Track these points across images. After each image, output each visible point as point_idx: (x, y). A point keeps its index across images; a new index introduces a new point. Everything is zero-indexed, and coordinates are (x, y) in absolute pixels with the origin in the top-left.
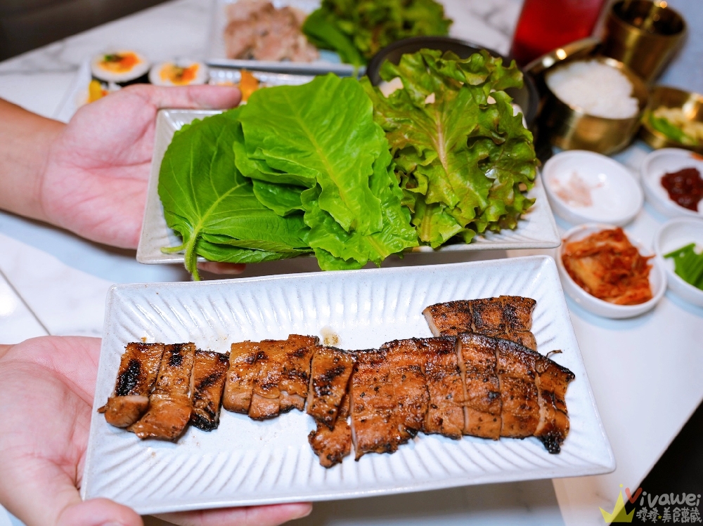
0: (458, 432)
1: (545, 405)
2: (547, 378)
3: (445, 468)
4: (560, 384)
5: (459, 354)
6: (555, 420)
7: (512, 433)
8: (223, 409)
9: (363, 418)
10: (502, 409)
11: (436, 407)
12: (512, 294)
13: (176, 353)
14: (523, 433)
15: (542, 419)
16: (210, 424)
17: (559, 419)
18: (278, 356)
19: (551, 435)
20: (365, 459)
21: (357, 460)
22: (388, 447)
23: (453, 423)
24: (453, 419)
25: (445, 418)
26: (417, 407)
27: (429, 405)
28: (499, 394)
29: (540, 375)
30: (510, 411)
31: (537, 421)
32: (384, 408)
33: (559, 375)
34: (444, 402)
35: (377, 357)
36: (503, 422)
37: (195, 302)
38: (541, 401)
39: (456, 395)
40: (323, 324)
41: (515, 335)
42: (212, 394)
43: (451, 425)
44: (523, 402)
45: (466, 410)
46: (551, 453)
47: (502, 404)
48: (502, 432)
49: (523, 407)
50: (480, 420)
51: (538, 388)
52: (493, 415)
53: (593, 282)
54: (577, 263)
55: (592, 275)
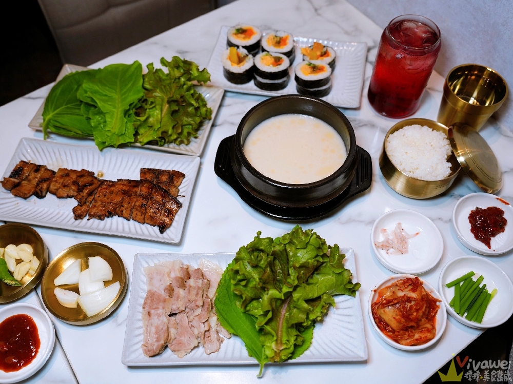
3: (130, 229)
5: (139, 188)
7: (148, 222)
8: (48, 193)
10: (146, 212)
13: (38, 168)
14: (152, 223)
16: (40, 196)
18: (74, 176)
20: (92, 220)
21: (88, 220)
22: (101, 218)
25: (124, 211)
27: (121, 205)
30: (148, 213)
34: (127, 205)
35: (112, 184)
37: (53, 150)
39: (131, 203)
40: (100, 169)
42: (45, 186)
46: (161, 233)
47: (146, 209)
50: (136, 214)
52: (142, 213)
53: (394, 324)
54: (382, 311)
55: (393, 319)
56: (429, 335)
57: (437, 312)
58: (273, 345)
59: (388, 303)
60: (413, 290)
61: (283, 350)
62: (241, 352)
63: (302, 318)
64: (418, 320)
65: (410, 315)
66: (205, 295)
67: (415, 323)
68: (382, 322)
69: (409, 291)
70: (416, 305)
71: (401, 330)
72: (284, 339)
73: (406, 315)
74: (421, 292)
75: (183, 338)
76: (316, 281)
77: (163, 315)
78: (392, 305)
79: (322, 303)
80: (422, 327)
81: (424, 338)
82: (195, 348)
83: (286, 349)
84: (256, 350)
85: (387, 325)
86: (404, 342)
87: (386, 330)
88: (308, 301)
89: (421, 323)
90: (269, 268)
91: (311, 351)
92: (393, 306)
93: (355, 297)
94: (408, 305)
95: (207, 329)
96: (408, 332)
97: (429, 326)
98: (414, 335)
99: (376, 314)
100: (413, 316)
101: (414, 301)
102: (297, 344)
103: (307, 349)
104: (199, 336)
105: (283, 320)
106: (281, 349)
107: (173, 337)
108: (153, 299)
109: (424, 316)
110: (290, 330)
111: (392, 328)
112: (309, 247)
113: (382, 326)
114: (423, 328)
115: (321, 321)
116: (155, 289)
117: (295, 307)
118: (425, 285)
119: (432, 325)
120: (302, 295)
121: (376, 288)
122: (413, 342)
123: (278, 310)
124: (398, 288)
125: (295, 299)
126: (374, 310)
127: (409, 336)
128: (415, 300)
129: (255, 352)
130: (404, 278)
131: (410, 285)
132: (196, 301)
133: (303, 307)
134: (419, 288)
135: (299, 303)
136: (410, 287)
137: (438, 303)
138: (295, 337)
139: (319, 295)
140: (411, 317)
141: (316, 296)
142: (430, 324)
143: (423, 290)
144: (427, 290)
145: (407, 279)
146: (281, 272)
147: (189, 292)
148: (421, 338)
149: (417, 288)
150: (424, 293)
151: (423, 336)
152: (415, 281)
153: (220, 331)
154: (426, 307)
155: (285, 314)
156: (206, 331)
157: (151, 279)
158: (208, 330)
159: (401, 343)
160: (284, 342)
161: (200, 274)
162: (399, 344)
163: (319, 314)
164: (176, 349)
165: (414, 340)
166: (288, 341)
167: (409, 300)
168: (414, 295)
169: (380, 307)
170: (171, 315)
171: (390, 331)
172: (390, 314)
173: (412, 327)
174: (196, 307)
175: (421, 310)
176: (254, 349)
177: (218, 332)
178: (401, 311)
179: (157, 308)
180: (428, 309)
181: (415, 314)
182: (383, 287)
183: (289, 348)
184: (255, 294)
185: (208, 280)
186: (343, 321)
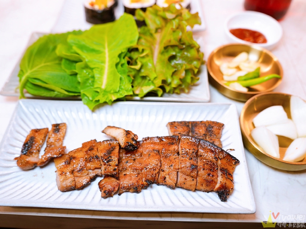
0: (173, 184)
1: (221, 175)
2: (224, 161)
4: (231, 166)
6: (225, 183)
7: (202, 188)
9: (125, 173)
10: (197, 175)
11: (163, 171)
12: (213, 120)
14: (208, 189)
15: (219, 182)
17: (228, 183)
19: (223, 191)
23: (171, 180)
24: (171, 177)
25: (167, 177)
26: (153, 170)
27: (160, 170)
28: (196, 167)
29: (221, 159)
30: (202, 176)
31: (216, 183)
32: (136, 169)
33: (231, 161)
34: (168, 168)
36: (198, 182)
38: (220, 173)
39: (175, 165)
41: (211, 139)
43: (170, 181)
44: (209, 172)
45: (179, 173)
46: (222, 201)
47: (198, 172)
48: (197, 187)
49: (209, 175)
50: (185, 179)
51: (218, 166)
52: (192, 177)
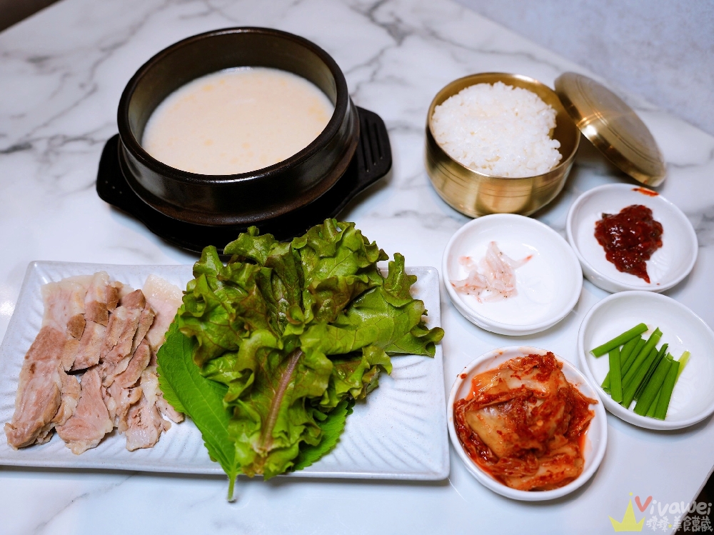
53: (498, 445)
54: (475, 417)
55: (497, 435)
56: (568, 470)
57: (587, 424)
58: (254, 441)
59: (490, 401)
60: (541, 378)
61: (274, 451)
62: (197, 452)
63: (318, 389)
64: (546, 438)
65: (530, 426)
66: (140, 338)
67: (539, 442)
68: (475, 439)
69: (533, 378)
70: (544, 406)
71: (510, 456)
72: (278, 429)
73: (523, 428)
74: (557, 382)
75: (86, 416)
76: (355, 323)
77: (54, 369)
78: (496, 406)
79: (365, 363)
80: (555, 452)
81: (557, 474)
82: (107, 435)
83: (280, 449)
84: (222, 447)
85: (484, 446)
86: (516, 482)
87: (481, 456)
88: (333, 357)
89: (552, 444)
90: (255, 287)
91: (335, 457)
92: (498, 409)
93: (432, 357)
94: (530, 407)
95: (133, 400)
96: (526, 461)
97: (569, 450)
98: (537, 469)
99: (462, 423)
100: (536, 428)
101: (540, 399)
102: (307, 442)
103: (329, 452)
104: (118, 414)
105: (283, 395)
106: (269, 449)
107: (67, 412)
108: (46, 342)
109: (560, 430)
110: (292, 412)
111: (493, 454)
112: (341, 252)
113: (473, 447)
114: (556, 455)
115: (363, 401)
116: (54, 325)
117: (306, 367)
118: (567, 370)
119: (577, 450)
120: (320, 342)
121: (466, 371)
122: (535, 484)
123: (273, 375)
124: (511, 373)
125: (304, 348)
126: (458, 414)
127: (526, 470)
128: (544, 397)
129: (220, 450)
130: (524, 354)
131: (535, 367)
132: (118, 345)
133: (321, 367)
134: (553, 374)
135: (313, 357)
136: (536, 372)
137: (591, 407)
138: (304, 427)
139: (356, 347)
140: (531, 430)
141: (350, 348)
142: (572, 447)
143: (561, 379)
144: (569, 380)
145: (530, 356)
146: (287, 303)
147: (111, 329)
148: (551, 476)
149: (549, 374)
150: (563, 385)
151: (556, 470)
152: (547, 361)
153: (163, 409)
154: (565, 411)
155: (288, 383)
156: (131, 406)
157: (51, 306)
158: (137, 403)
159: (510, 484)
160: (277, 435)
161: (141, 300)
162: (506, 484)
163: (357, 384)
164: (69, 437)
165: (536, 480)
166: (286, 434)
167: (531, 396)
168: (542, 387)
169: (471, 408)
170: (71, 373)
171: (489, 460)
172: (490, 423)
173: (534, 451)
174: (118, 358)
175: (554, 416)
176: (217, 446)
177: (158, 411)
178: (515, 419)
179: (48, 358)
180: (569, 417)
181: (540, 424)
182: (482, 370)
183: (285, 449)
184: (228, 340)
185: (152, 311)
186: (407, 403)
